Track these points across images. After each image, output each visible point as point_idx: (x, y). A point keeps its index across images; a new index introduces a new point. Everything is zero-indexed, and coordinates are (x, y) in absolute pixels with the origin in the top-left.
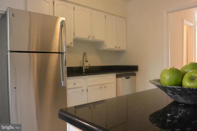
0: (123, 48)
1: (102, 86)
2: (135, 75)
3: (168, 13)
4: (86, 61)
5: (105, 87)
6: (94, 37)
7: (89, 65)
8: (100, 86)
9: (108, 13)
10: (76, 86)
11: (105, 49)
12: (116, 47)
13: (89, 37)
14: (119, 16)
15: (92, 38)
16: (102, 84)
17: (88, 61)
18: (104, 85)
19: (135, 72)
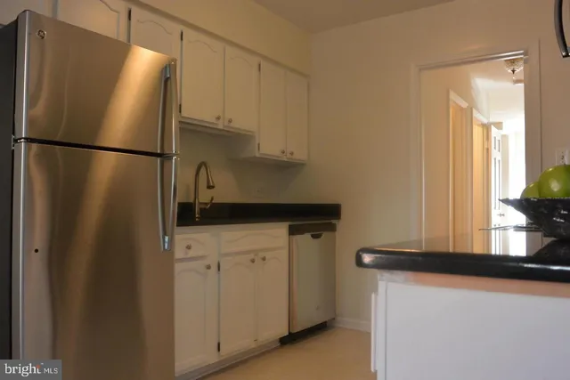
0: (300, 155)
1: (257, 258)
2: (332, 228)
3: (420, 70)
4: (210, 187)
5: (264, 259)
6: (230, 121)
7: (212, 199)
8: (252, 256)
9: (265, 58)
10: (191, 253)
11: (257, 155)
12: (283, 152)
13: (218, 118)
14: (293, 70)
15: (226, 124)
16: (256, 252)
17: (213, 187)
18: (262, 255)
19: (334, 221)
